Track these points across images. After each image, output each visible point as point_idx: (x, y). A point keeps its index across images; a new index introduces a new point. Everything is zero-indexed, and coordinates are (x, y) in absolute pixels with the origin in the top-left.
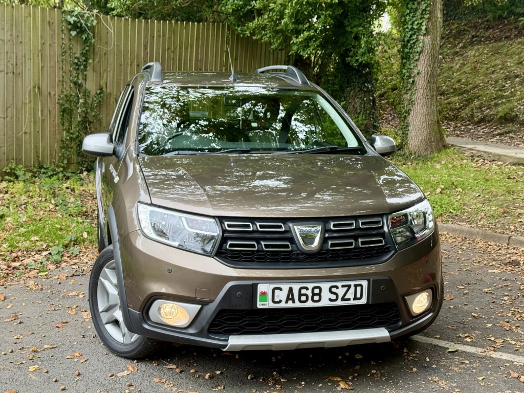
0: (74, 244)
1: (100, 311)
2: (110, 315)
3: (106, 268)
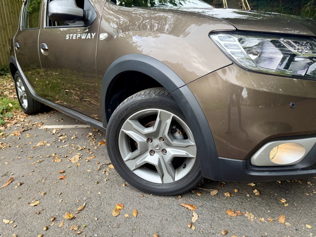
0: (6, 111)
1: (125, 159)
2: (140, 162)
3: (130, 119)
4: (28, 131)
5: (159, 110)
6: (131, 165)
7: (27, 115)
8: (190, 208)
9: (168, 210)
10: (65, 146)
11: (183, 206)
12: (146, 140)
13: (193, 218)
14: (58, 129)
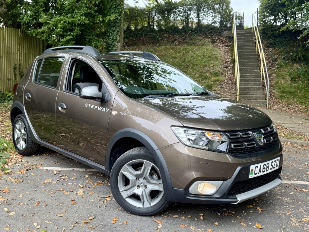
0: (3, 151)
1: (121, 191)
2: (130, 193)
3: (127, 165)
4: (30, 170)
5: (145, 161)
6: (124, 195)
7: (22, 156)
8: (158, 222)
9: (145, 222)
10: (69, 184)
11: (154, 221)
12: (135, 179)
13: (159, 226)
14: (58, 171)
